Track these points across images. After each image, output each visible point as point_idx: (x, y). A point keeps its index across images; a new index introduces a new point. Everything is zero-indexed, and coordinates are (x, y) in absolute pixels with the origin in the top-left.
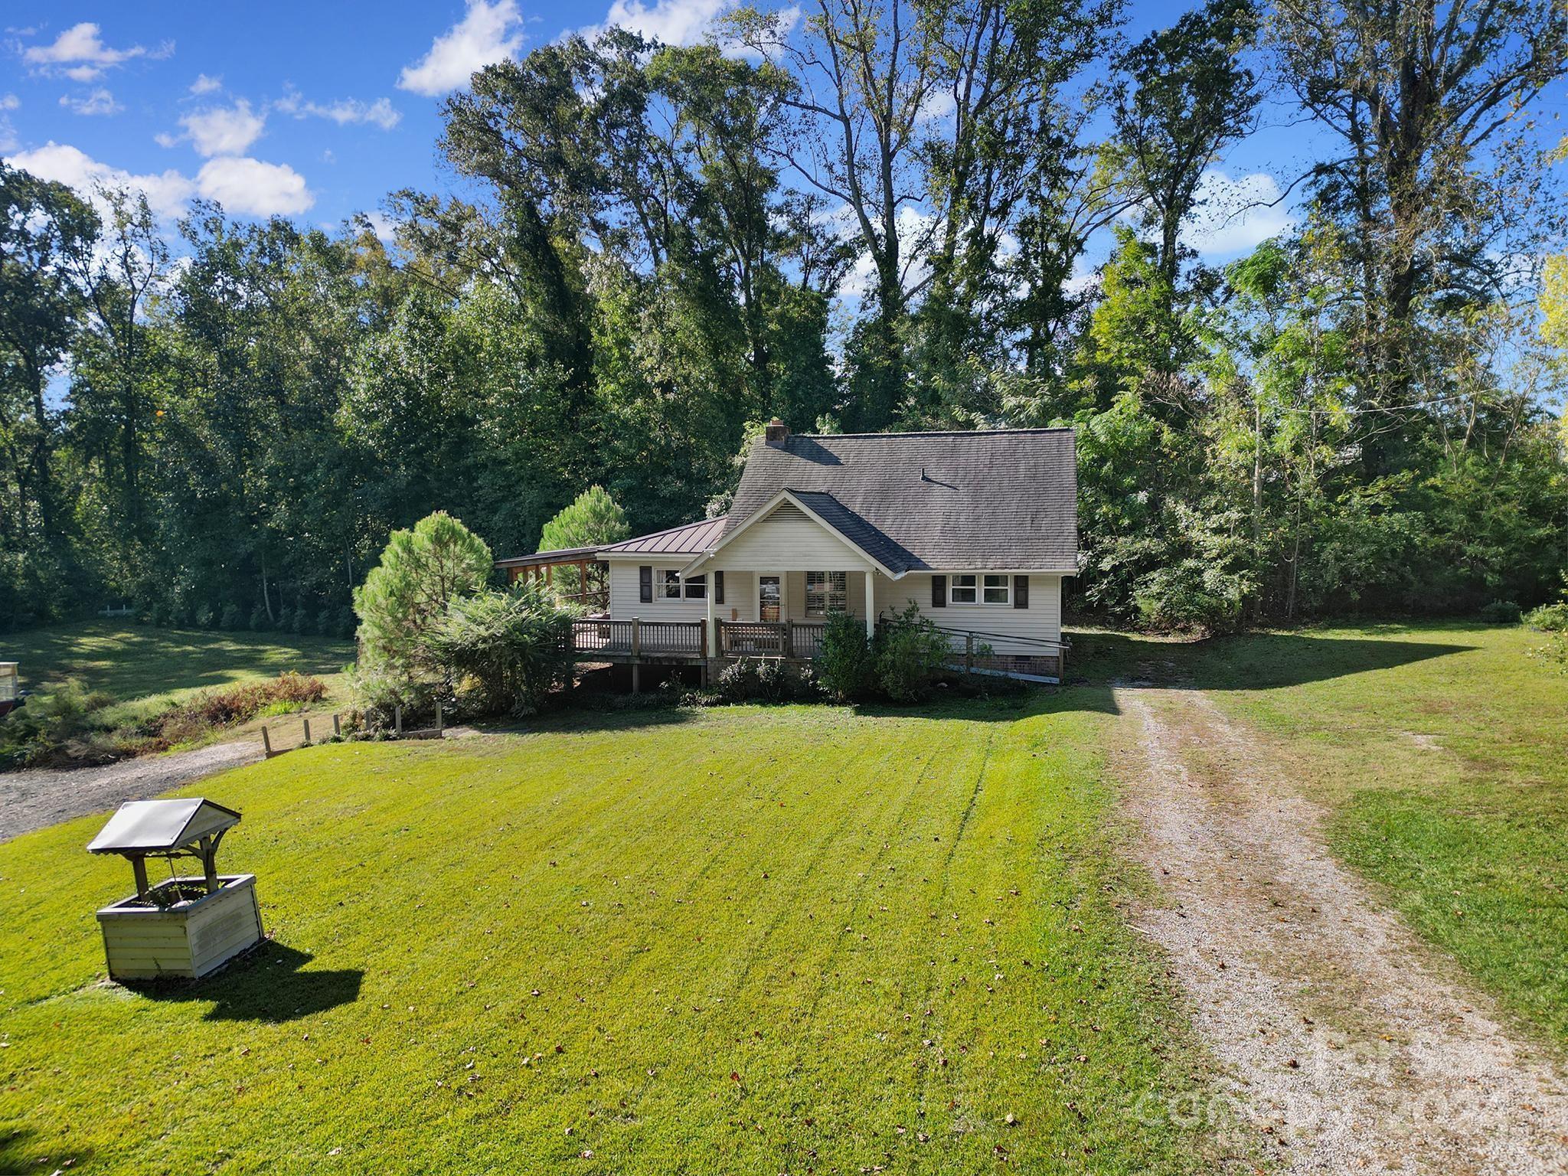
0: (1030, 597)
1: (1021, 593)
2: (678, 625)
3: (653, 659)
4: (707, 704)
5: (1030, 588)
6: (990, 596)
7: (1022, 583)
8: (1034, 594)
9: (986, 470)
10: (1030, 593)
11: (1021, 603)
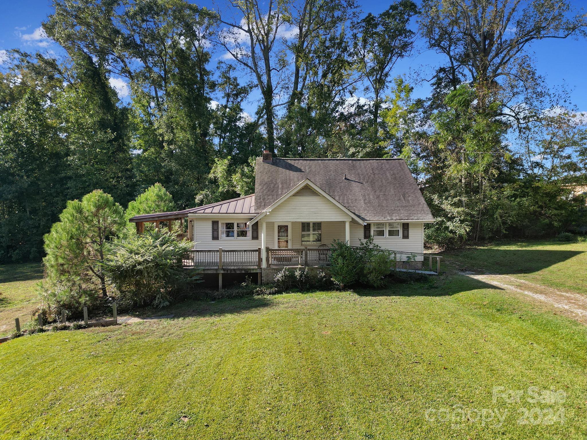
0: (410, 233)
1: (406, 232)
2: (245, 251)
3: (231, 270)
4: (270, 294)
5: (410, 229)
6: (391, 233)
7: (406, 227)
8: (412, 232)
9: (372, 176)
10: (410, 231)
11: (406, 236)
